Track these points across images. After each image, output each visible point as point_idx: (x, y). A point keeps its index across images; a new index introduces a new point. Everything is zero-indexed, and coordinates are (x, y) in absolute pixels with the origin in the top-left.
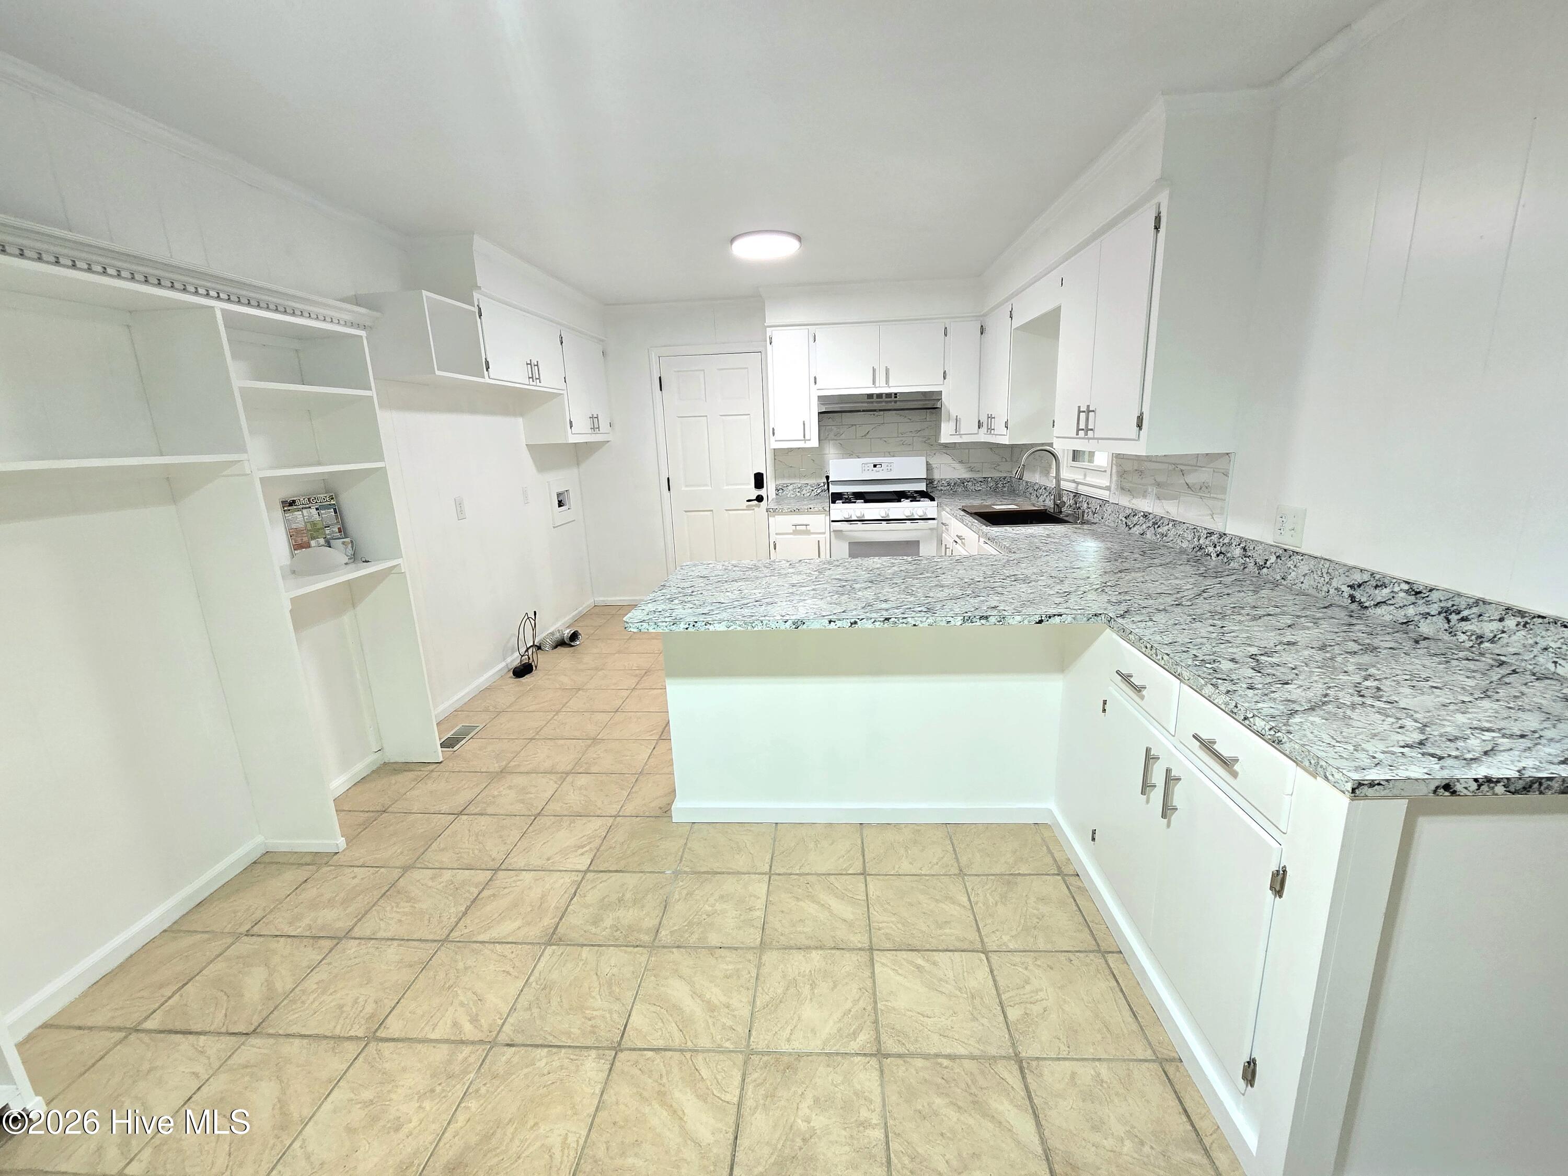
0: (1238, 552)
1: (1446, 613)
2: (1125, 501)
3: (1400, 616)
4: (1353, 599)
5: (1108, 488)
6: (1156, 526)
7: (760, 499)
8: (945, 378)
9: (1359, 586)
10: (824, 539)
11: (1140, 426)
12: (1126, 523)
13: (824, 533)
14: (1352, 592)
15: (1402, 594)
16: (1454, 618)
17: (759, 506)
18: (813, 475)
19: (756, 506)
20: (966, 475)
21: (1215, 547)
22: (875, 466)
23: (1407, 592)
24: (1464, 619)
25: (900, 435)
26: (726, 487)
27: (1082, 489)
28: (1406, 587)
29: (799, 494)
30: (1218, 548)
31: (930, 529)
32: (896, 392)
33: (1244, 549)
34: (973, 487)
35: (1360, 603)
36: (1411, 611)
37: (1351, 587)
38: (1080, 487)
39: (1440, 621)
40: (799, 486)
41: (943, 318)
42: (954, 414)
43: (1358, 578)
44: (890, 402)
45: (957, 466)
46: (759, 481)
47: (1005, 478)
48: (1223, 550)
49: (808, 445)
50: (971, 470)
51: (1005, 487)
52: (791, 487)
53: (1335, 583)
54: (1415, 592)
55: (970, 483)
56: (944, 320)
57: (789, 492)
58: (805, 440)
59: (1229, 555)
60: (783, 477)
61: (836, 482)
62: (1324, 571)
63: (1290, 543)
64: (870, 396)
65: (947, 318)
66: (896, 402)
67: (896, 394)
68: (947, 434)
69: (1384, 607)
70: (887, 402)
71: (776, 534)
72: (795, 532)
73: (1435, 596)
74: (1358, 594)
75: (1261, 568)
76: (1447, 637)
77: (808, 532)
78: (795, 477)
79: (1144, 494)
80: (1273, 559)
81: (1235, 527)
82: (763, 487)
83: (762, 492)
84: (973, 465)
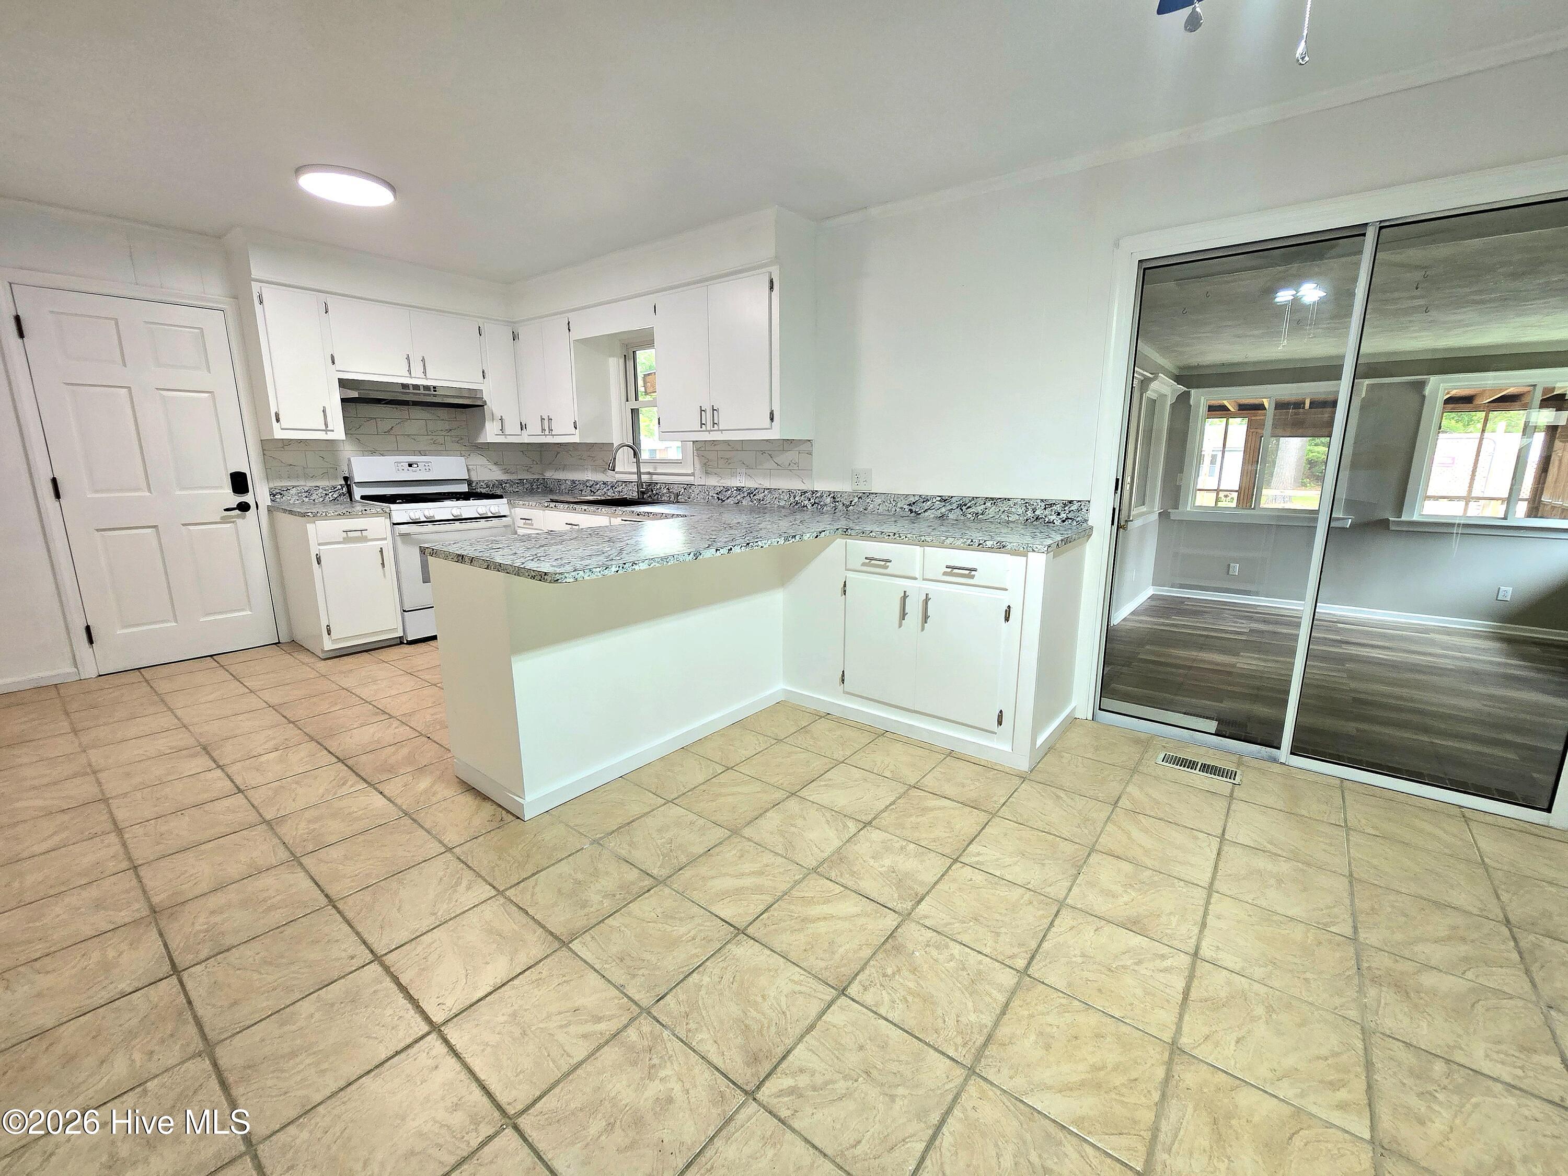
0: (828, 500)
1: (960, 506)
2: (712, 481)
3: (938, 513)
4: (911, 511)
5: (693, 474)
6: (752, 495)
7: (244, 507)
8: (484, 378)
9: (914, 503)
10: (387, 545)
11: (772, 419)
12: (718, 498)
13: (385, 539)
14: (910, 507)
15: (937, 503)
16: (964, 508)
17: (244, 518)
18: (325, 475)
19: (238, 516)
20: (504, 477)
21: (810, 500)
22: (410, 465)
23: (940, 501)
24: (969, 507)
25: (430, 433)
26: (178, 493)
27: (655, 478)
28: (939, 498)
29: (307, 500)
30: (812, 501)
31: (504, 526)
32: (434, 385)
33: (834, 498)
34: (511, 489)
35: (915, 512)
36: (943, 510)
37: (910, 505)
38: (654, 477)
39: (958, 511)
40: (306, 489)
41: (478, 317)
42: (498, 415)
43: (913, 500)
44: (429, 395)
45: (494, 468)
46: (239, 482)
47: (538, 480)
48: (817, 501)
49: (330, 436)
50: (506, 471)
51: (538, 488)
52: (293, 491)
53: (899, 505)
54: (944, 500)
55: (508, 485)
56: (479, 320)
57: (291, 498)
58: (326, 430)
59: (822, 503)
60: (280, 477)
61: (361, 484)
62: (892, 500)
63: (863, 488)
64: (405, 386)
65: (480, 317)
66: (435, 396)
67: (434, 387)
68: (491, 434)
69: (929, 511)
70: (425, 395)
71: (319, 544)
72: (347, 540)
73: (954, 500)
74: (913, 508)
75: (847, 507)
76: (962, 518)
77: (365, 539)
78: (298, 477)
79: (733, 475)
80: (856, 500)
81: (821, 486)
82: (247, 491)
83: (248, 498)
84: (509, 467)
